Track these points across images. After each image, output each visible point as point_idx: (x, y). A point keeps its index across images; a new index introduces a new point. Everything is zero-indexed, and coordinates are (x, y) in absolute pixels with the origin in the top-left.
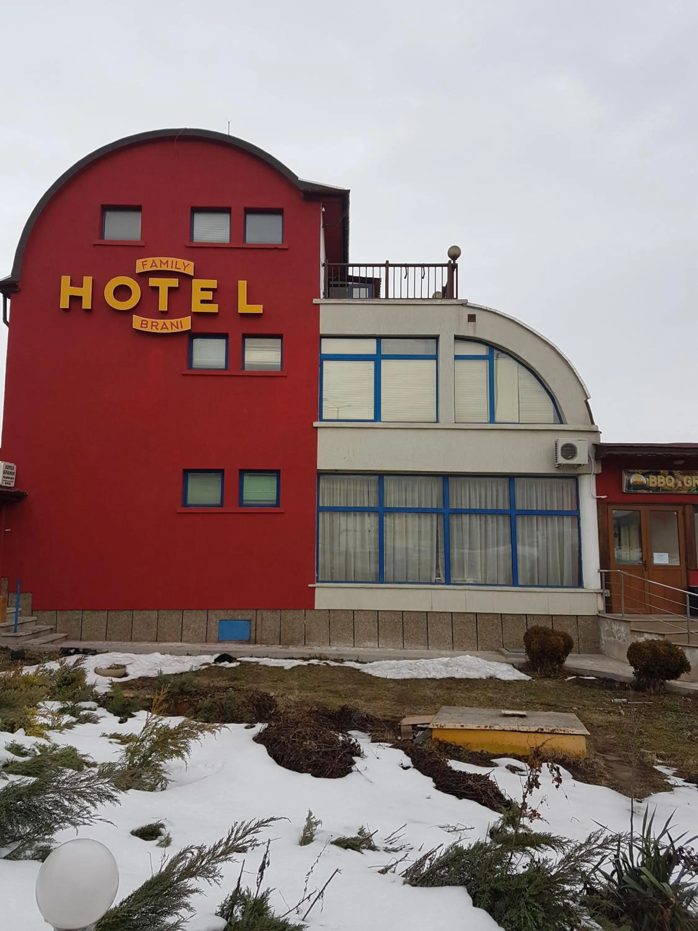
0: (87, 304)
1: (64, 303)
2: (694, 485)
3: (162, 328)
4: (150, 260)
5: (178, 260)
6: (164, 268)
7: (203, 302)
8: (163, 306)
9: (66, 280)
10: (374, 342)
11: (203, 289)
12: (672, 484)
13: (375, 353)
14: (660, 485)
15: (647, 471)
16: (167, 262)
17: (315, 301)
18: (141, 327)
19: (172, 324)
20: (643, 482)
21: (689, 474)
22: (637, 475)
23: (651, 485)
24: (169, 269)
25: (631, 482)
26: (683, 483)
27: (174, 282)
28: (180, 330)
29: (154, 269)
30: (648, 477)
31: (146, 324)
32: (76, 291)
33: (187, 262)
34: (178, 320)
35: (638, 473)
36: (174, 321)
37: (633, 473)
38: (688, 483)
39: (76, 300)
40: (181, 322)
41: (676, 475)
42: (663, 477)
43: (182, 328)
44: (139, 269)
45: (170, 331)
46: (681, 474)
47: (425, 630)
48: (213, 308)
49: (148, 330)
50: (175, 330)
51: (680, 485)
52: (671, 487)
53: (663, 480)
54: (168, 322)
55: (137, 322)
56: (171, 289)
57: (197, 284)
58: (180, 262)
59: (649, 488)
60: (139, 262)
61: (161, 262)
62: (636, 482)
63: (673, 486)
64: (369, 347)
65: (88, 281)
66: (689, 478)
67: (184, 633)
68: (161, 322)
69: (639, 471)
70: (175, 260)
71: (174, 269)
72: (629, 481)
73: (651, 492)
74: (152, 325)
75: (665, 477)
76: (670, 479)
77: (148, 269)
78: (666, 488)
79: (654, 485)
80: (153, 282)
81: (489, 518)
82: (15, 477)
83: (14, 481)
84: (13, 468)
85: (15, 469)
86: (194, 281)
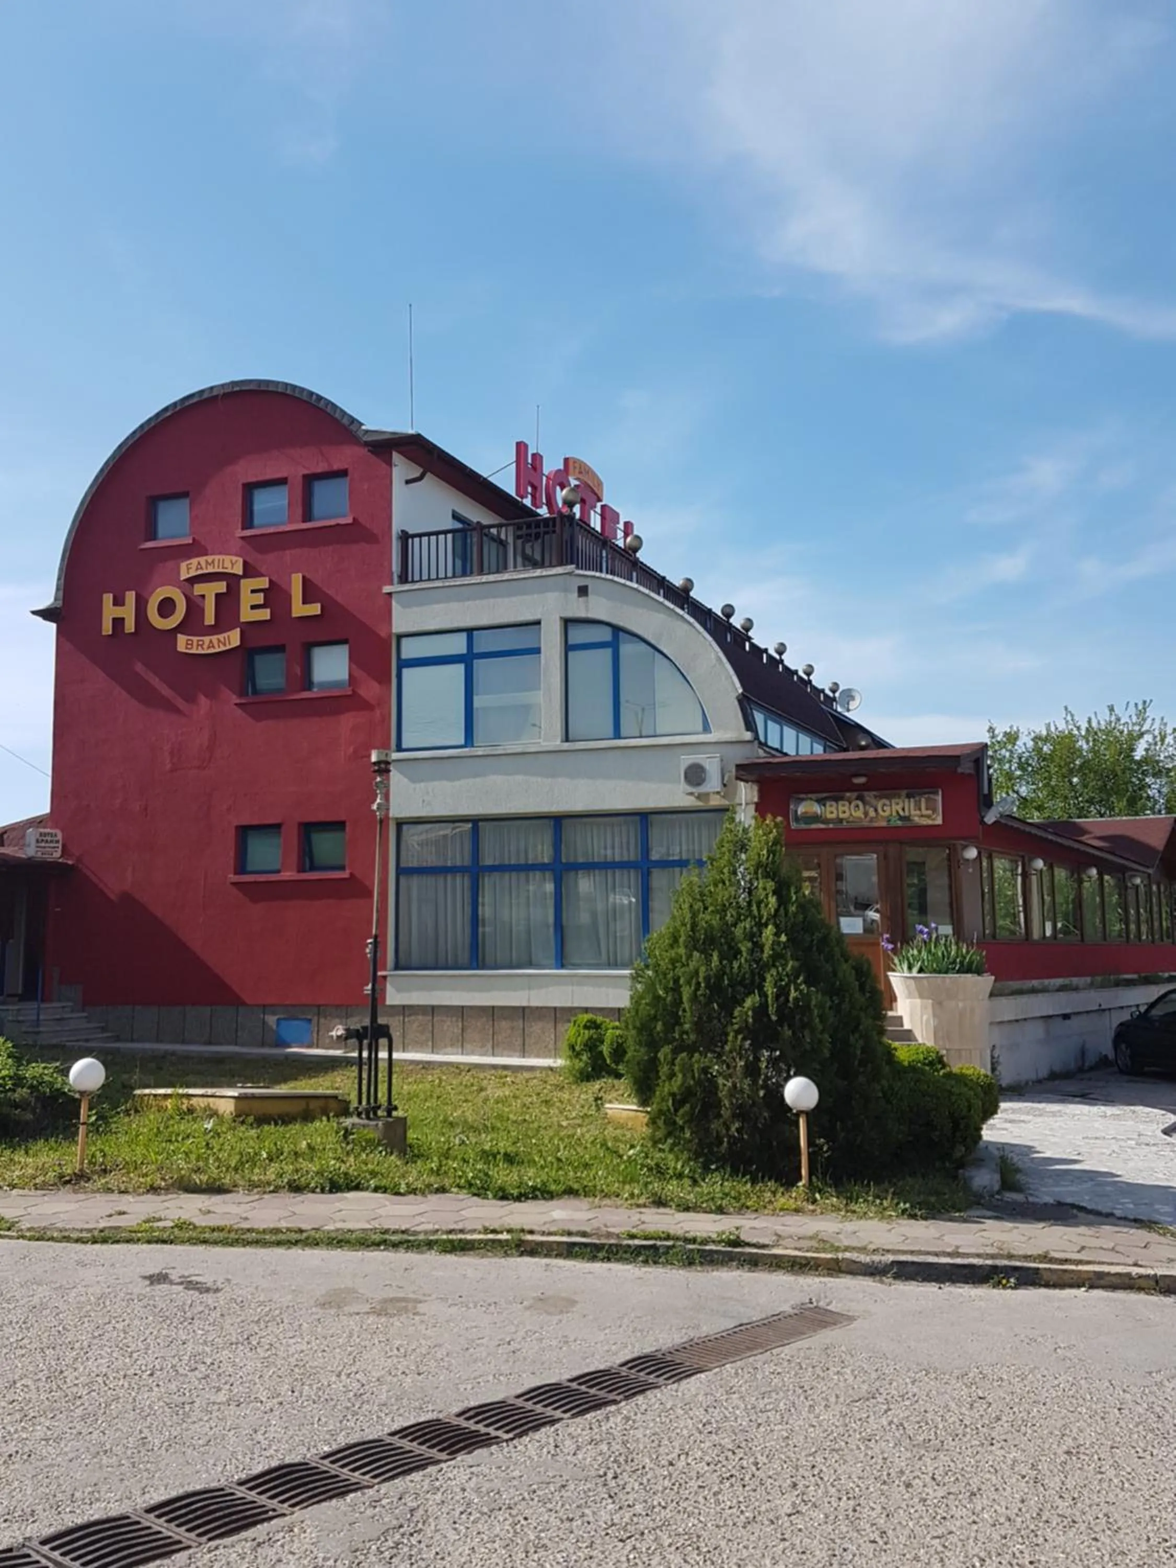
0: (130, 627)
1: (107, 628)
2: (894, 814)
3: (209, 647)
4: (194, 561)
5: (224, 557)
6: (210, 570)
7: (253, 607)
8: (210, 619)
9: (108, 598)
10: (463, 636)
11: (253, 591)
12: (859, 814)
13: (464, 651)
14: (841, 816)
15: (825, 795)
16: (213, 562)
17: (387, 589)
18: (187, 648)
19: (219, 641)
20: (816, 813)
21: (889, 797)
22: (808, 803)
23: (829, 816)
24: (216, 570)
25: (799, 813)
26: (876, 810)
27: (221, 587)
28: (228, 647)
29: (200, 572)
30: (824, 805)
31: (192, 644)
32: (119, 612)
33: (234, 558)
34: (226, 635)
35: (811, 799)
36: (221, 637)
37: (803, 800)
38: (884, 811)
39: (118, 623)
40: (229, 637)
41: (868, 798)
42: (847, 803)
43: (230, 644)
44: (184, 575)
45: (217, 650)
46: (876, 797)
47: (521, 1032)
48: (265, 614)
49: (194, 651)
50: (223, 648)
51: (872, 813)
52: (860, 818)
53: (846, 809)
54: (214, 638)
55: (182, 643)
56: (218, 596)
57: (247, 585)
58: (228, 559)
59: (826, 821)
60: (183, 566)
61: (207, 562)
62: (806, 813)
63: (863, 816)
64: (458, 645)
65: (131, 597)
66: (887, 802)
67: (239, 1034)
68: (207, 639)
69: (813, 796)
70: (221, 557)
71: (221, 570)
72: (796, 811)
73: (831, 826)
74: (198, 645)
75: (850, 803)
76: (857, 806)
77: (193, 573)
78: (851, 819)
79: (834, 816)
80: (199, 589)
81: (618, 873)
82: (60, 845)
83: (60, 850)
84: (56, 835)
85: (60, 836)
86: (243, 581)
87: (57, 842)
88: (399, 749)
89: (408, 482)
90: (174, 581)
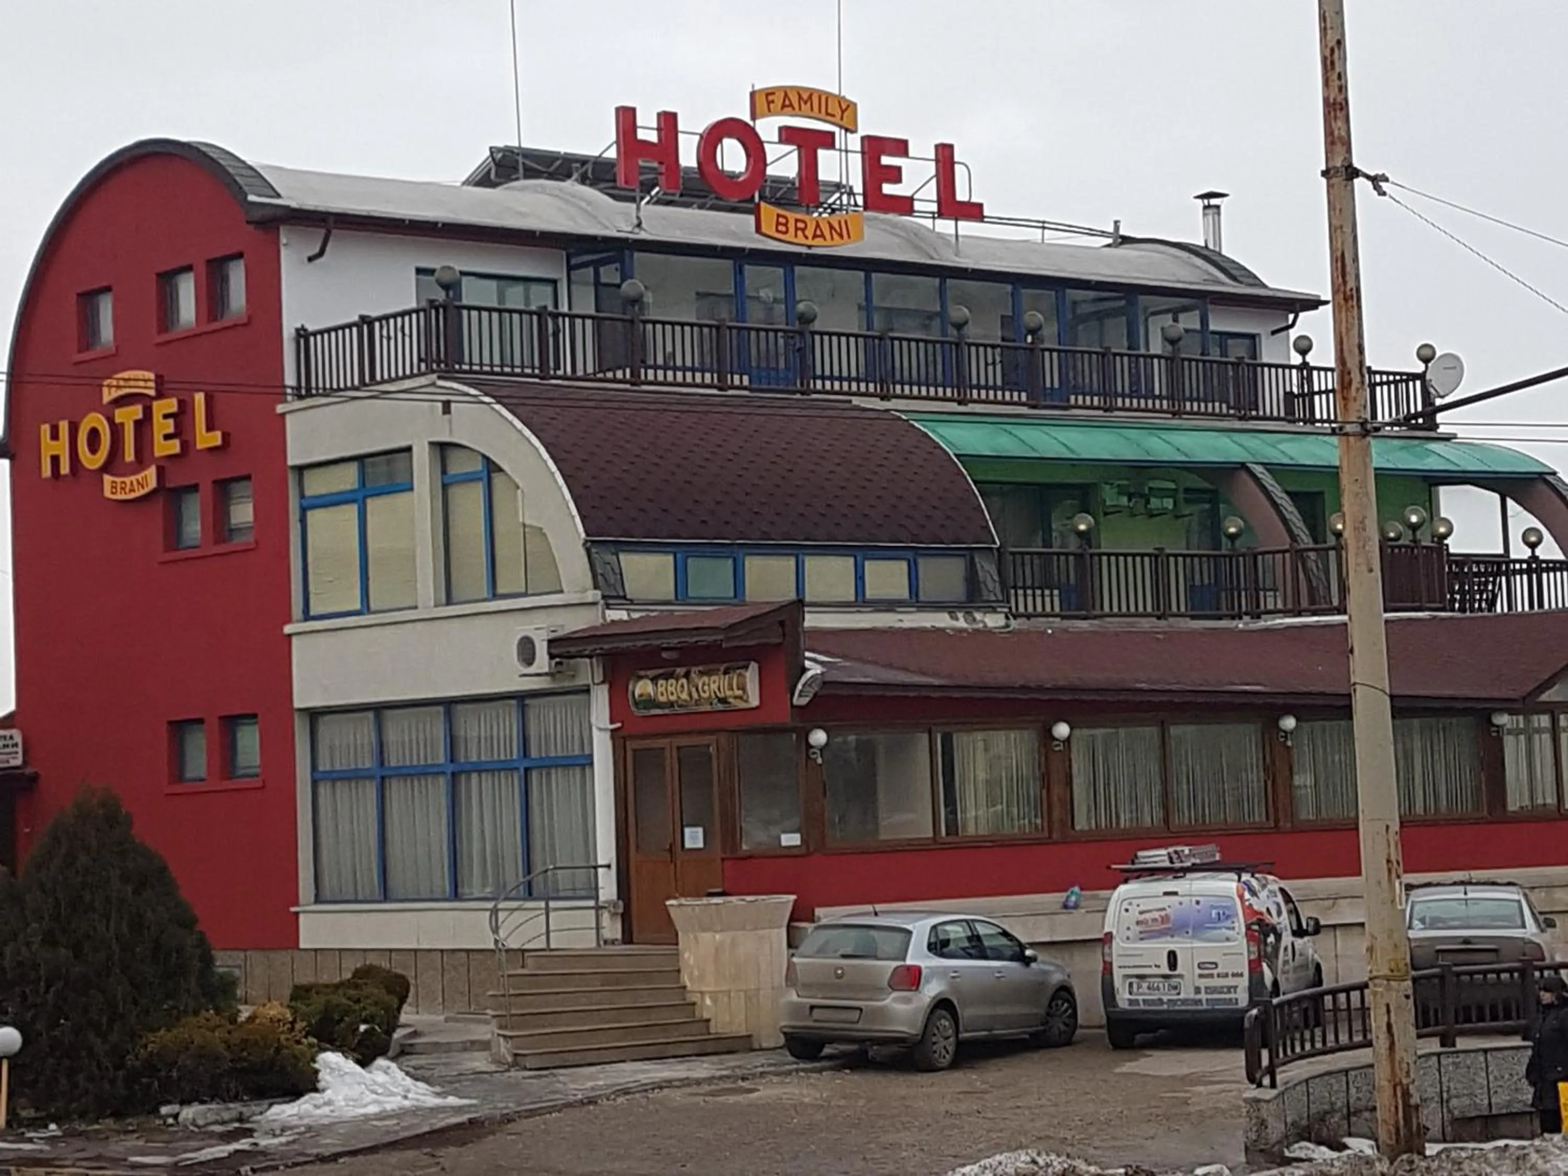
0: (65, 467)
1: (46, 469)
3: (130, 491)
4: (115, 378)
5: (137, 373)
6: (128, 390)
7: (165, 437)
8: (130, 453)
9: (46, 430)
10: (355, 467)
11: (165, 417)
13: (358, 486)
16: (129, 380)
17: (282, 408)
18: (112, 493)
19: (138, 482)
24: (132, 390)
27: (136, 411)
28: (146, 490)
29: (119, 393)
31: (116, 488)
32: (55, 448)
33: (147, 374)
34: (143, 474)
36: (139, 477)
39: (55, 462)
40: (146, 477)
43: (147, 485)
44: (107, 398)
45: (137, 494)
48: (176, 446)
49: (118, 497)
50: (142, 492)
54: (134, 479)
55: (108, 486)
56: (136, 423)
57: (158, 408)
58: (141, 375)
60: (105, 385)
61: (124, 380)
64: (352, 478)
65: (64, 426)
68: (128, 480)
70: (135, 373)
71: (136, 390)
74: (121, 488)
77: (114, 395)
80: (120, 415)
82: (20, 749)
83: (20, 755)
84: (11, 738)
85: (18, 738)
86: (155, 404)
87: (16, 745)
88: (307, 617)
89: (310, 259)
90: (97, 405)
